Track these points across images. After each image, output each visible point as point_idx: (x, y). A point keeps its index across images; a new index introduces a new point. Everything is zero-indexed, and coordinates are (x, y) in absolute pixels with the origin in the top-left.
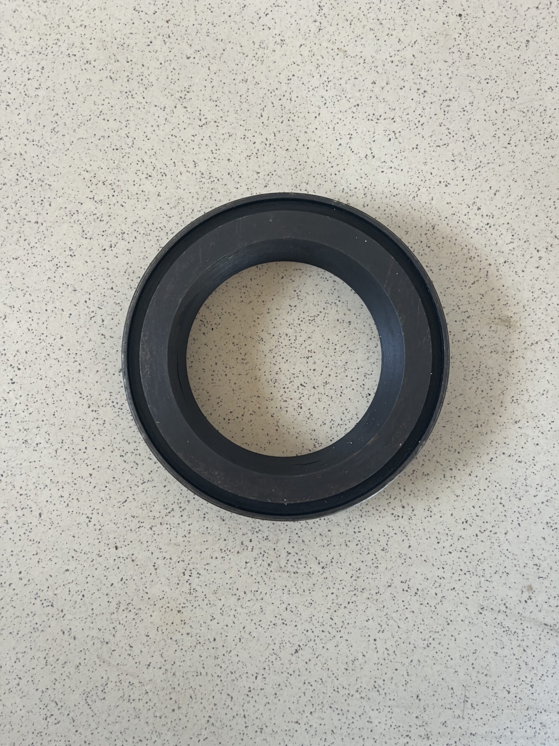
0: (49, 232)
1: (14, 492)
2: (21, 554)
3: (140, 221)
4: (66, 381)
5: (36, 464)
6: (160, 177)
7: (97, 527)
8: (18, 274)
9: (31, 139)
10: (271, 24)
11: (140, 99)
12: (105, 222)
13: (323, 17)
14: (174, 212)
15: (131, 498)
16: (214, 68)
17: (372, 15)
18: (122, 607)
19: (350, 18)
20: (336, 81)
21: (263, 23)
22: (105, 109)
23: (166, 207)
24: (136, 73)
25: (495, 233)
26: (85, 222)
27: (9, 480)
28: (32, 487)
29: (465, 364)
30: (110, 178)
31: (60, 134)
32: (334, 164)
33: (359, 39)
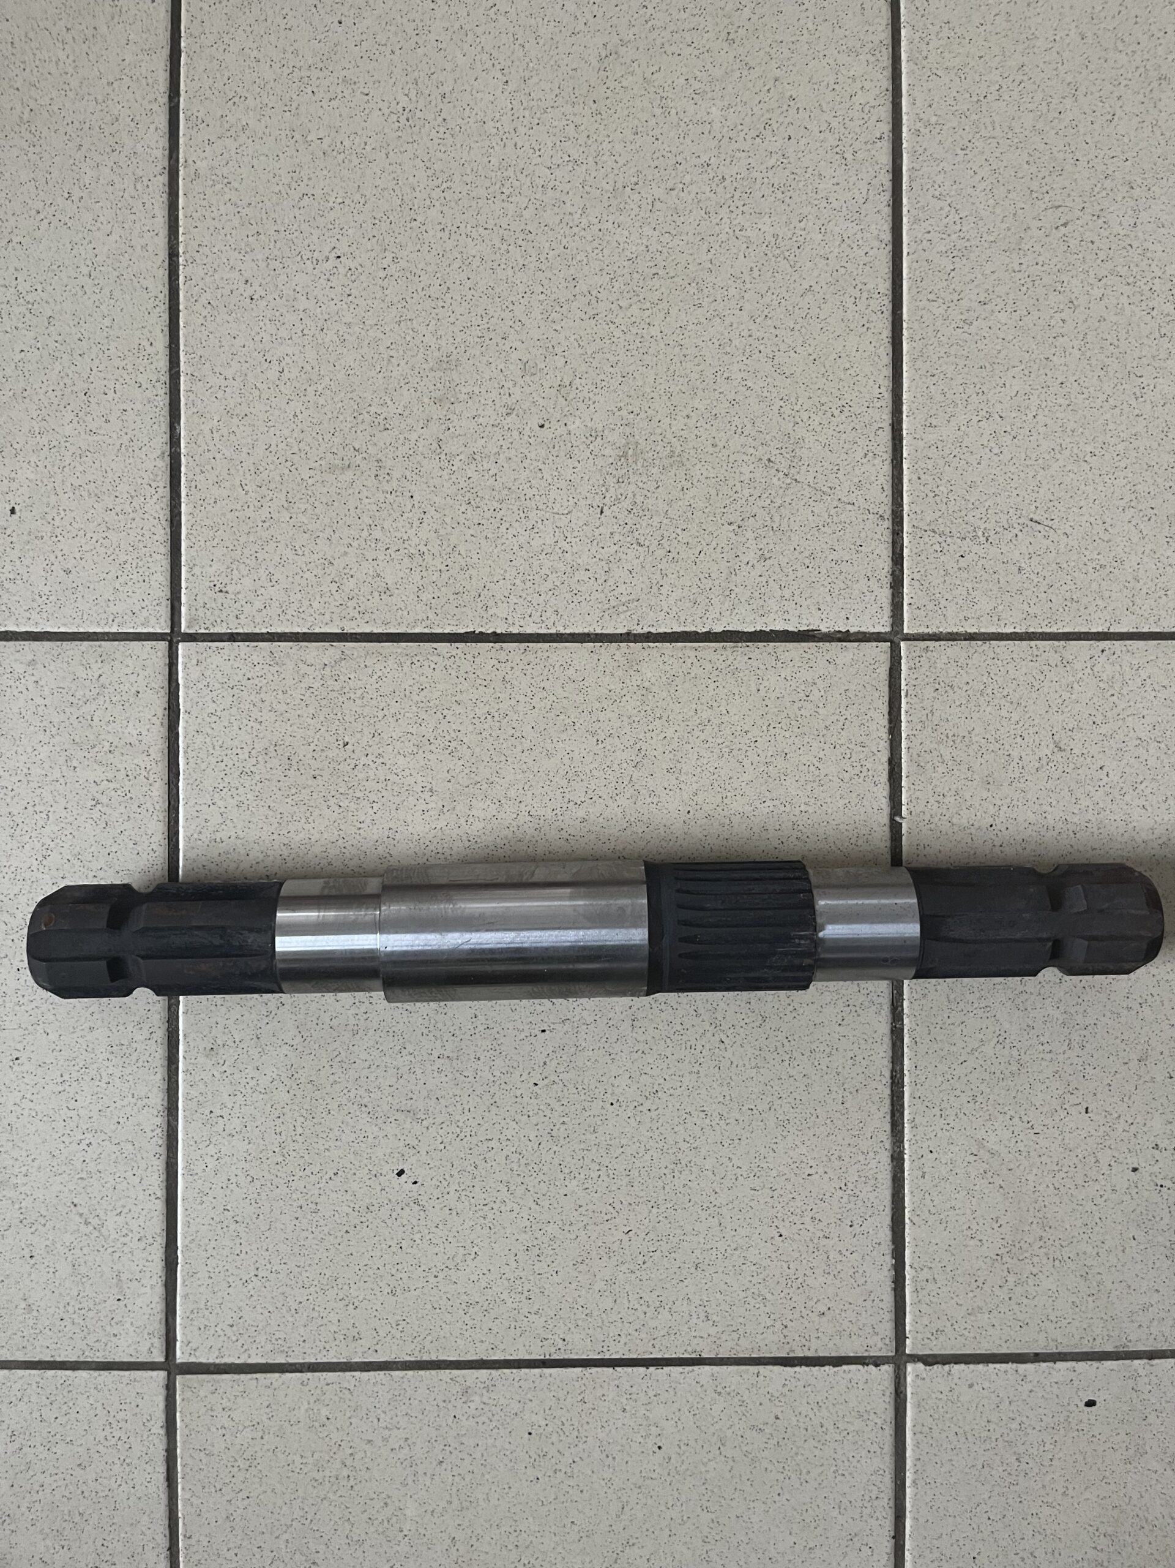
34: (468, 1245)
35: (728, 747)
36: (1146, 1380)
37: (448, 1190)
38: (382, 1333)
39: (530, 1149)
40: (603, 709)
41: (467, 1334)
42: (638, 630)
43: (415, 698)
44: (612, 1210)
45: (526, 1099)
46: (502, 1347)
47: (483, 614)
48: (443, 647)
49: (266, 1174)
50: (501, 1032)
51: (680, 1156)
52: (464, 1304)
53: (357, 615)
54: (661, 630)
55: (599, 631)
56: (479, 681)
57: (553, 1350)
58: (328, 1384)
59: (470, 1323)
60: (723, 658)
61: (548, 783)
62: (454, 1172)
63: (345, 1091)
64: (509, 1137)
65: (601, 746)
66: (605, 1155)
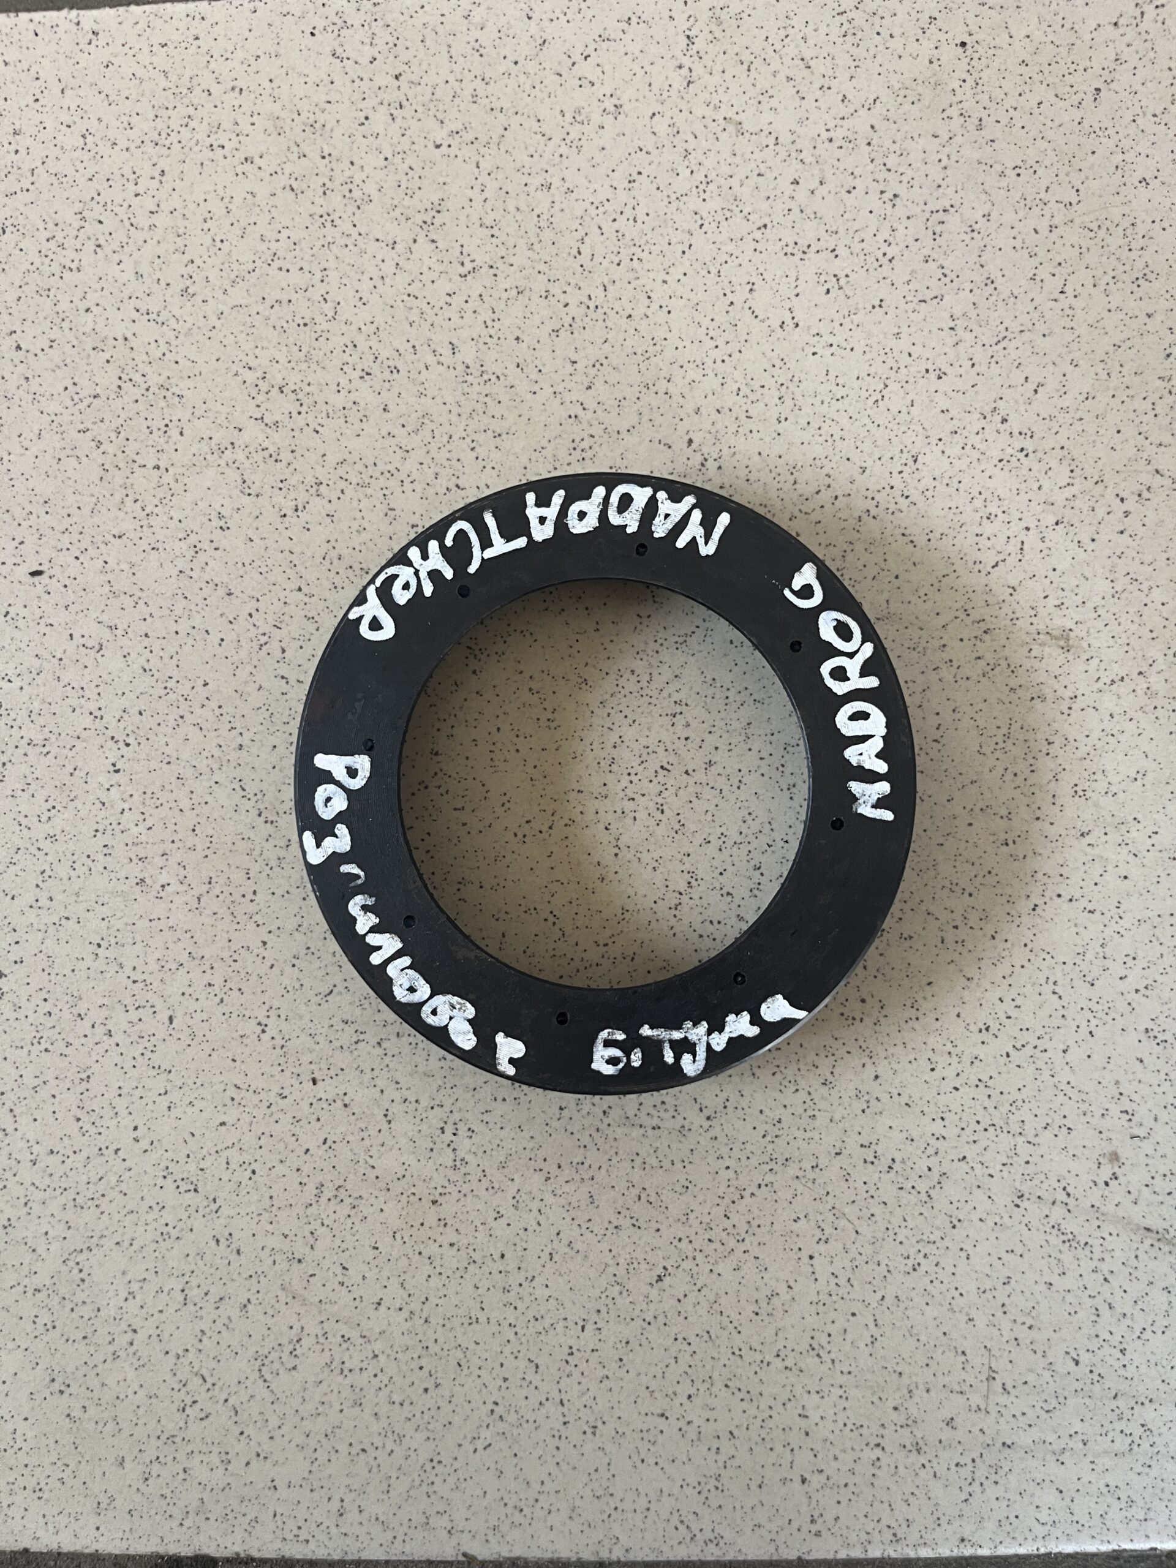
0: (180, 485)
1: (122, 977)
2: (138, 1093)
3: (350, 461)
4: (215, 767)
5: (162, 924)
6: (387, 375)
7: (279, 1042)
8: (123, 566)
9: (143, 310)
10: (593, 74)
11: (347, 227)
12: (284, 463)
13: (696, 58)
14: (415, 441)
15: (340, 988)
16: (486, 165)
17: (791, 51)
18: (328, 1193)
19: (746, 57)
20: (722, 181)
21: (579, 74)
22: (282, 247)
23: (398, 431)
24: (339, 178)
25: (1036, 467)
26: (247, 463)
27: (111, 953)
28: (154, 966)
29: (981, 723)
30: (294, 379)
31: (198, 299)
32: (720, 342)
33: (764, 99)
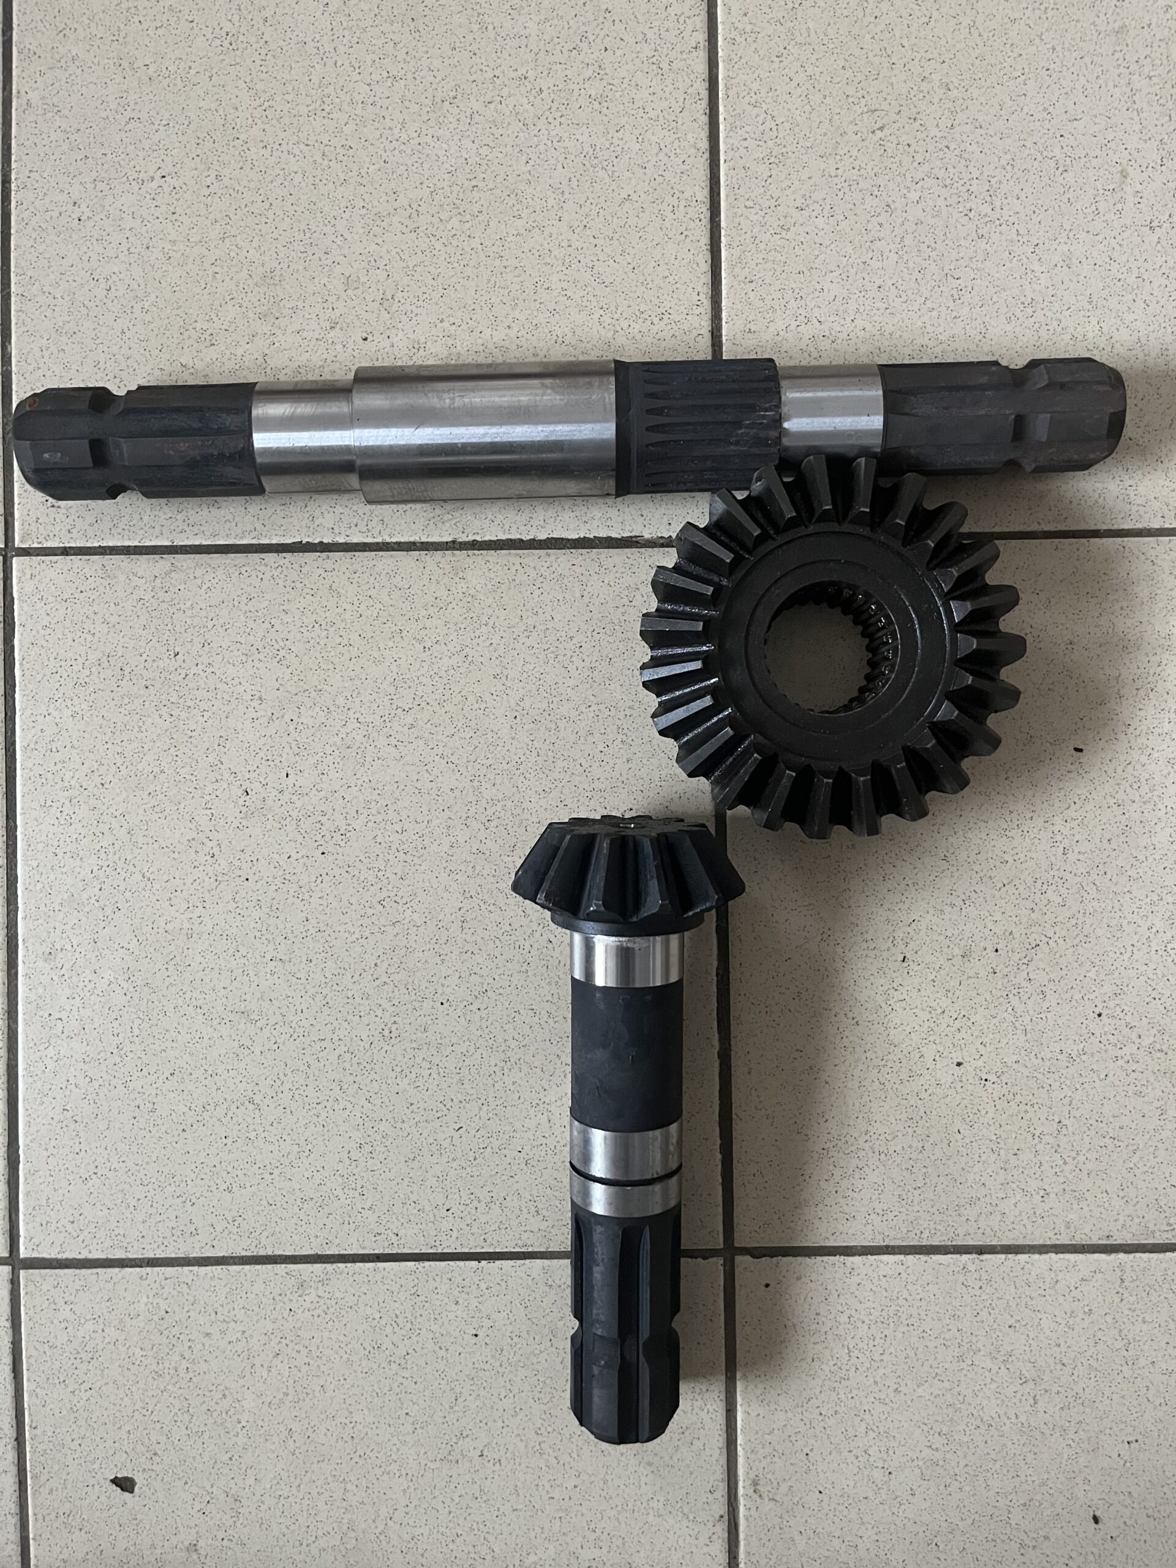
34: (302, 1142)
35: (553, 652)
36: (976, 1275)
37: (282, 1088)
38: (219, 1229)
39: (361, 1049)
40: (430, 617)
41: (301, 1230)
42: (463, 538)
43: (244, 607)
44: (444, 1109)
45: (358, 1000)
46: (337, 1242)
47: (310, 524)
48: (271, 558)
49: (104, 1075)
50: (332, 934)
51: (509, 1054)
52: (298, 1202)
53: (186, 528)
54: (486, 539)
55: (424, 540)
56: (306, 591)
57: (386, 1244)
58: (166, 1279)
59: (305, 1219)
60: (548, 564)
61: (376, 690)
62: (288, 1071)
63: (181, 993)
64: (342, 1037)
65: (428, 653)
66: (435, 1053)
